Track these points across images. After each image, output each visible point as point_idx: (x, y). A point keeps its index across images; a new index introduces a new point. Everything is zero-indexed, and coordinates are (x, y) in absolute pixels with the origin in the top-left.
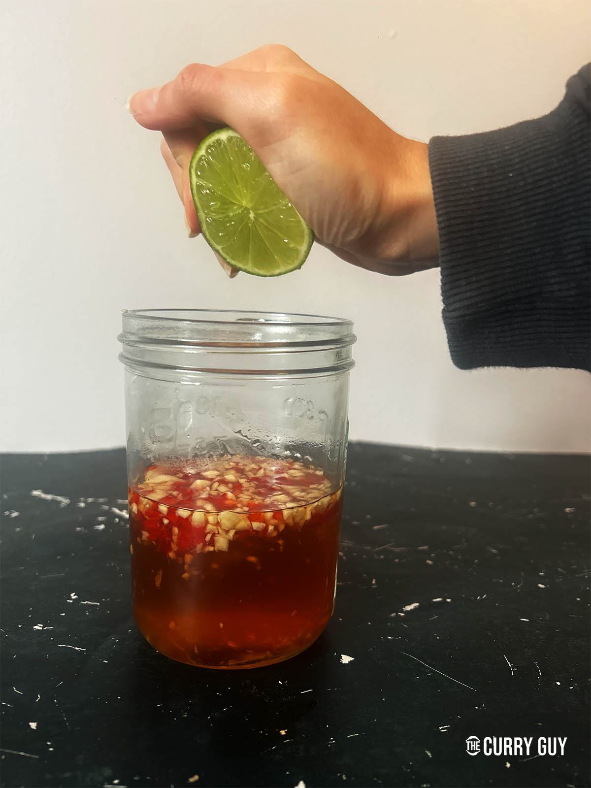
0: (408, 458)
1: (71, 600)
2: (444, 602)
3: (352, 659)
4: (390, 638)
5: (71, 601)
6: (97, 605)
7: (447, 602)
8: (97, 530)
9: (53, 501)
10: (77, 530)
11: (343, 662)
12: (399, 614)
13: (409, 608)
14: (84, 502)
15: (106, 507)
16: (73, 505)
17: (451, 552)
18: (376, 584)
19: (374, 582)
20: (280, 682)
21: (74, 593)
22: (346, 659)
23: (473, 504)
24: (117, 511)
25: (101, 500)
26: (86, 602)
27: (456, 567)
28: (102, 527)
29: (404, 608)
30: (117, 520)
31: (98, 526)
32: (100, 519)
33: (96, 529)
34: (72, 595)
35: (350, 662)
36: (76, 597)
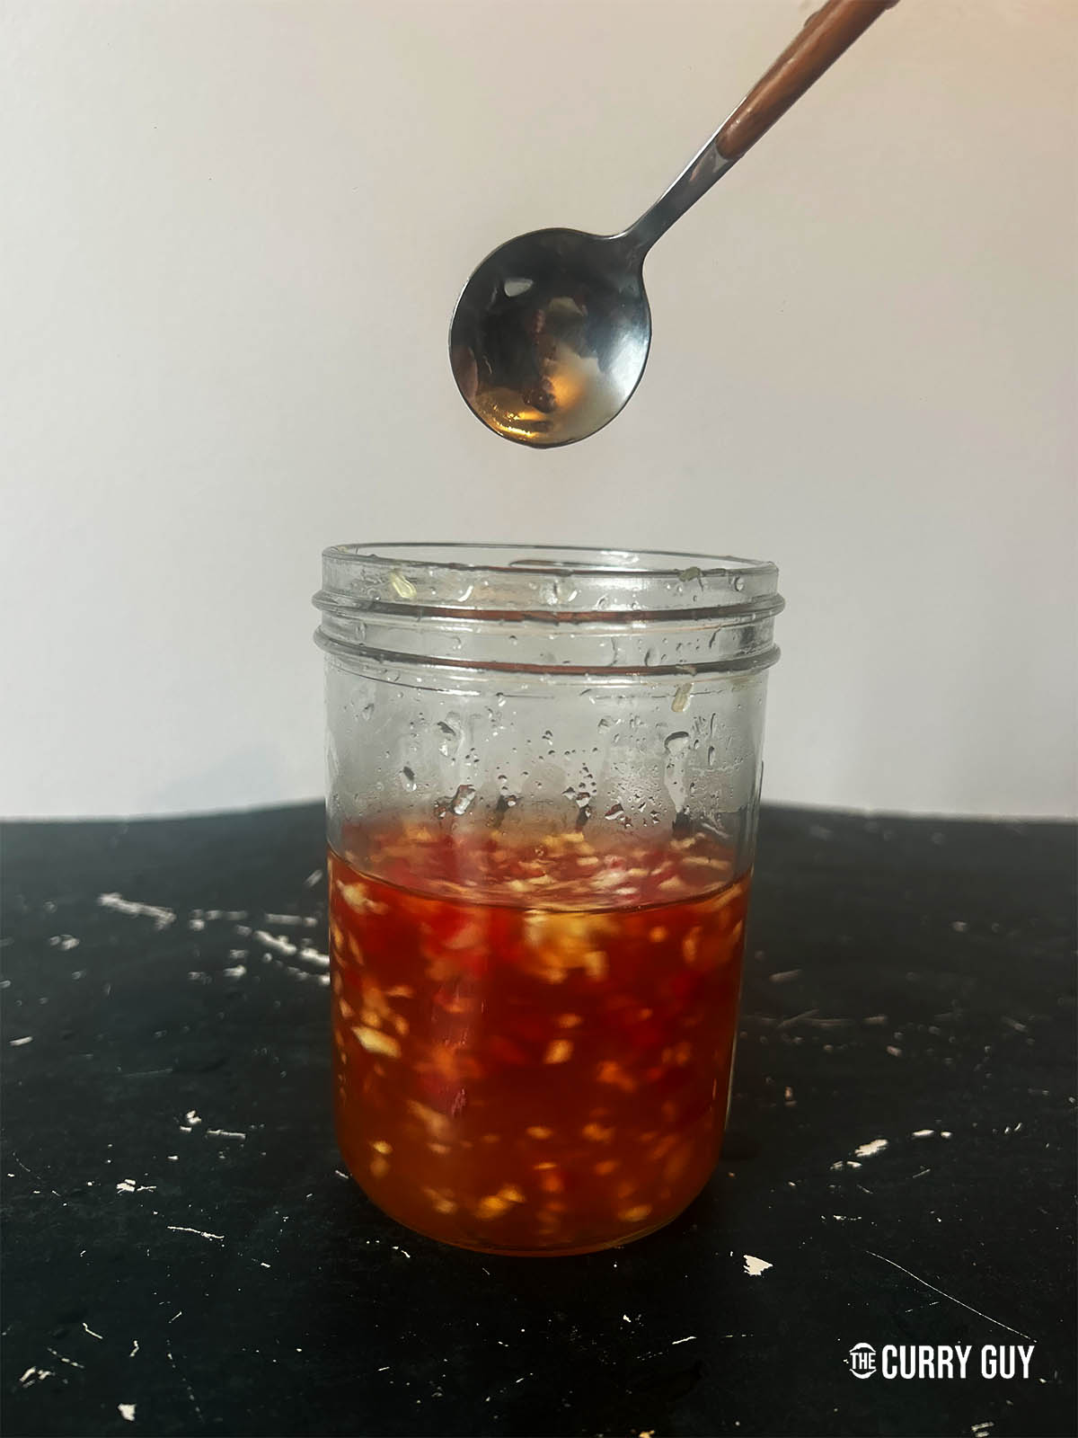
0: (822, 833)
1: (189, 1127)
2: (936, 1137)
3: (771, 1265)
4: (838, 1218)
5: (189, 1129)
6: (238, 1139)
7: (944, 1138)
8: (232, 978)
9: (142, 917)
10: (193, 978)
11: (751, 1273)
12: (850, 1163)
13: (867, 1150)
14: (203, 918)
15: (245, 930)
16: (181, 924)
17: (932, 1029)
18: (794, 1097)
19: (788, 1094)
20: (625, 1318)
21: (193, 1112)
22: (755, 1266)
23: (960, 926)
24: (267, 938)
25: (235, 915)
26: (218, 1132)
27: (948, 1060)
28: (239, 971)
29: (857, 1151)
30: (269, 957)
31: (232, 970)
32: (236, 953)
33: (228, 975)
34: (190, 1115)
35: (765, 1272)
36: (197, 1119)
